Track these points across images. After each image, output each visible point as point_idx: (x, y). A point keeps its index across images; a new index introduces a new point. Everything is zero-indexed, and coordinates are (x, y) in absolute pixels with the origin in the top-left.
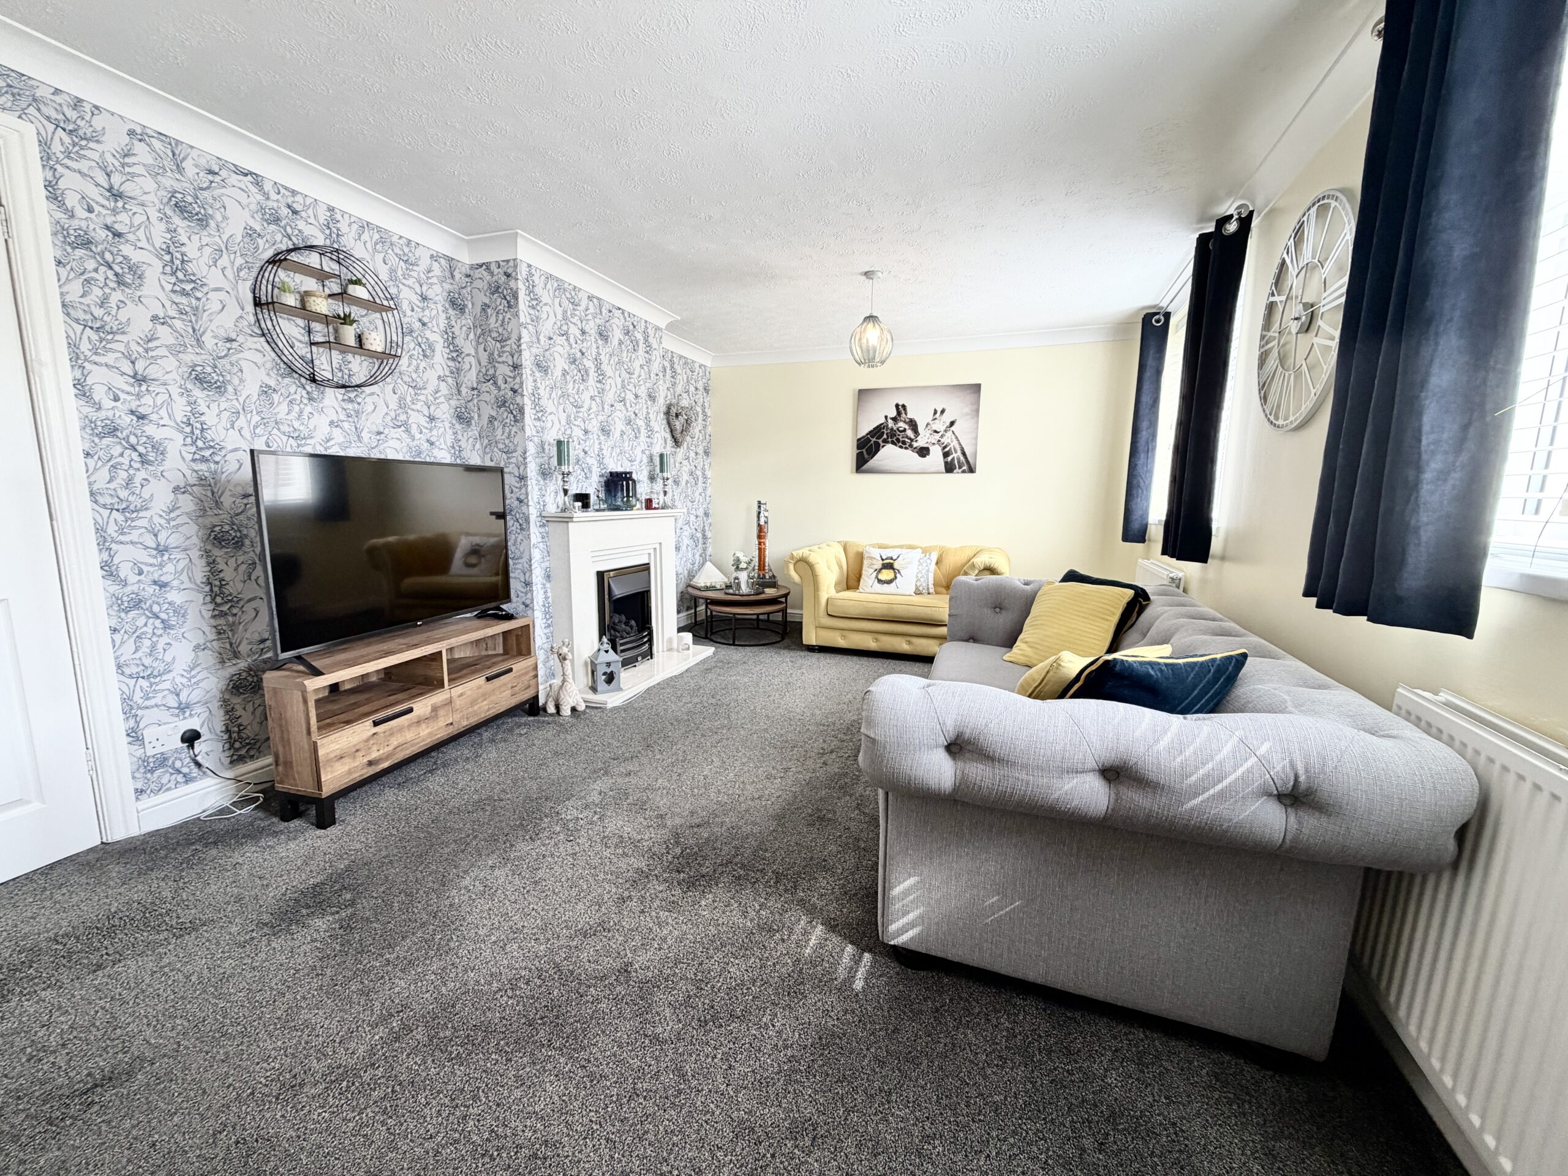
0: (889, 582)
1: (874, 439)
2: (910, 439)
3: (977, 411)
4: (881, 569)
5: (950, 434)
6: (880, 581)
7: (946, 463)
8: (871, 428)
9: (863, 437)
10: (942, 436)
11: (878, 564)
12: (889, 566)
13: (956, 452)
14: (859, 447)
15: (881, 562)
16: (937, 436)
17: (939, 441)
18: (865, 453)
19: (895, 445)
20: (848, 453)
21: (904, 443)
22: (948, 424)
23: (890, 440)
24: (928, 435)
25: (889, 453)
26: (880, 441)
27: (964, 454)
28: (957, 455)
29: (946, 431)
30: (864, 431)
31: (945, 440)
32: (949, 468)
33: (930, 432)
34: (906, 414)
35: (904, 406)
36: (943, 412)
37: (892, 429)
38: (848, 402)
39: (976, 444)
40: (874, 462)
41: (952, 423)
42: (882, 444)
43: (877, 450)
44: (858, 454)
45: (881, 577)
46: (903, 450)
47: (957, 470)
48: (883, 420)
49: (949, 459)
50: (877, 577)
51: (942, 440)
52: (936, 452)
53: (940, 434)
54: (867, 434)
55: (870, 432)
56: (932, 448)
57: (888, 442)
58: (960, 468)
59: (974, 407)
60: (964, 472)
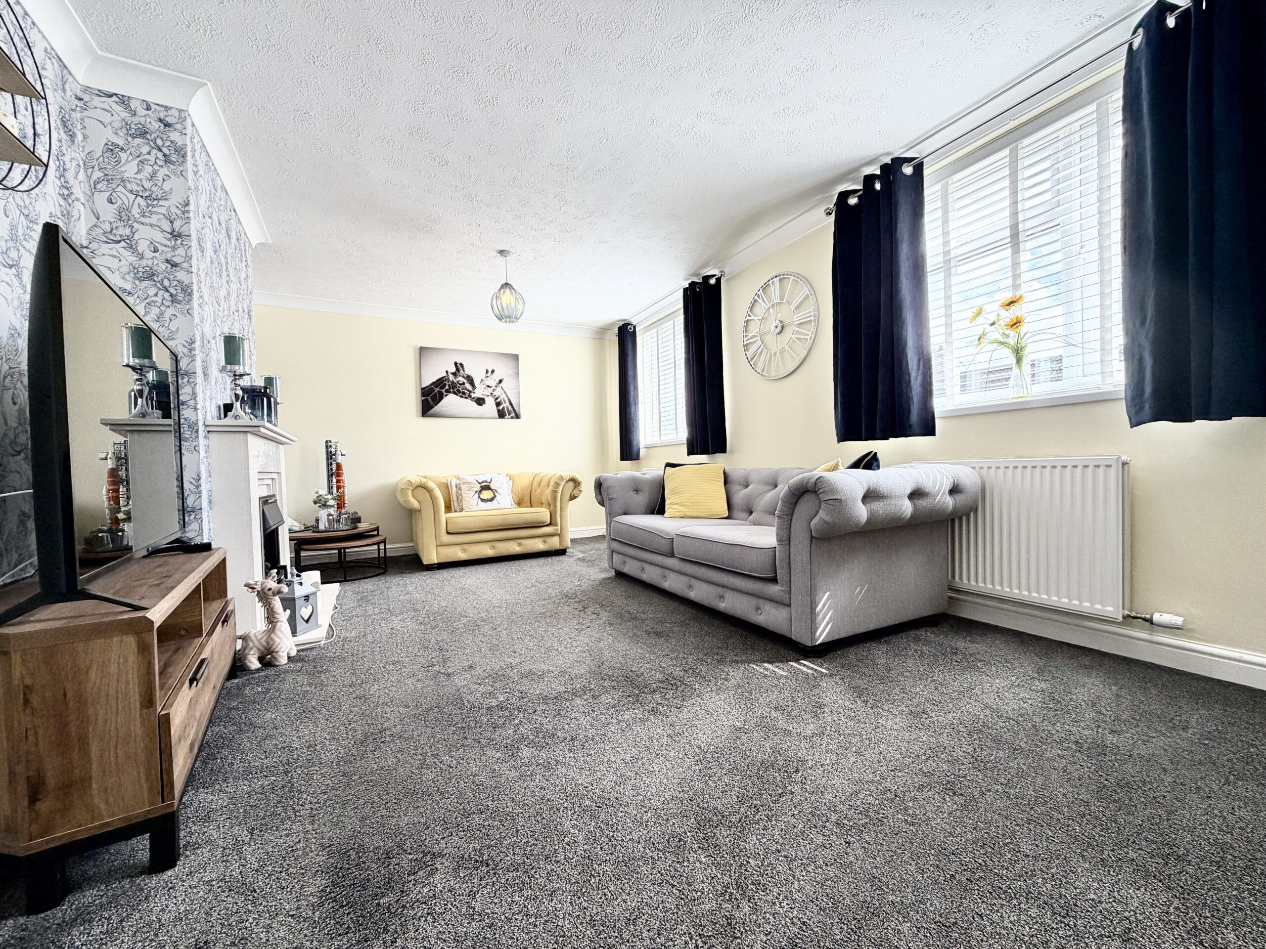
0: (492, 500)
1: (438, 389)
2: (468, 390)
3: (518, 373)
4: (481, 491)
5: (499, 389)
6: (482, 500)
7: (499, 411)
8: (434, 380)
9: (427, 387)
10: (494, 390)
11: (478, 488)
12: (487, 488)
13: (505, 403)
14: (423, 395)
15: (479, 485)
16: (490, 390)
17: (492, 394)
18: (430, 400)
19: (457, 395)
20: (413, 401)
21: (464, 393)
22: (498, 381)
23: (451, 390)
24: (483, 389)
25: (450, 402)
26: (443, 391)
27: (511, 404)
28: (506, 405)
29: (496, 386)
30: (427, 382)
31: (497, 393)
32: (501, 415)
33: (484, 386)
34: (464, 371)
35: (461, 364)
36: (493, 372)
37: (453, 382)
38: (410, 358)
39: (519, 398)
40: (438, 408)
41: (501, 381)
42: (445, 394)
43: (441, 398)
44: (423, 401)
45: (482, 496)
46: (464, 399)
47: (507, 416)
48: (445, 374)
49: (501, 407)
50: (479, 497)
51: (494, 393)
52: (490, 402)
53: (492, 389)
54: (431, 385)
55: (433, 383)
56: (486, 399)
57: (450, 392)
58: (509, 414)
59: (516, 371)
60: (512, 418)
